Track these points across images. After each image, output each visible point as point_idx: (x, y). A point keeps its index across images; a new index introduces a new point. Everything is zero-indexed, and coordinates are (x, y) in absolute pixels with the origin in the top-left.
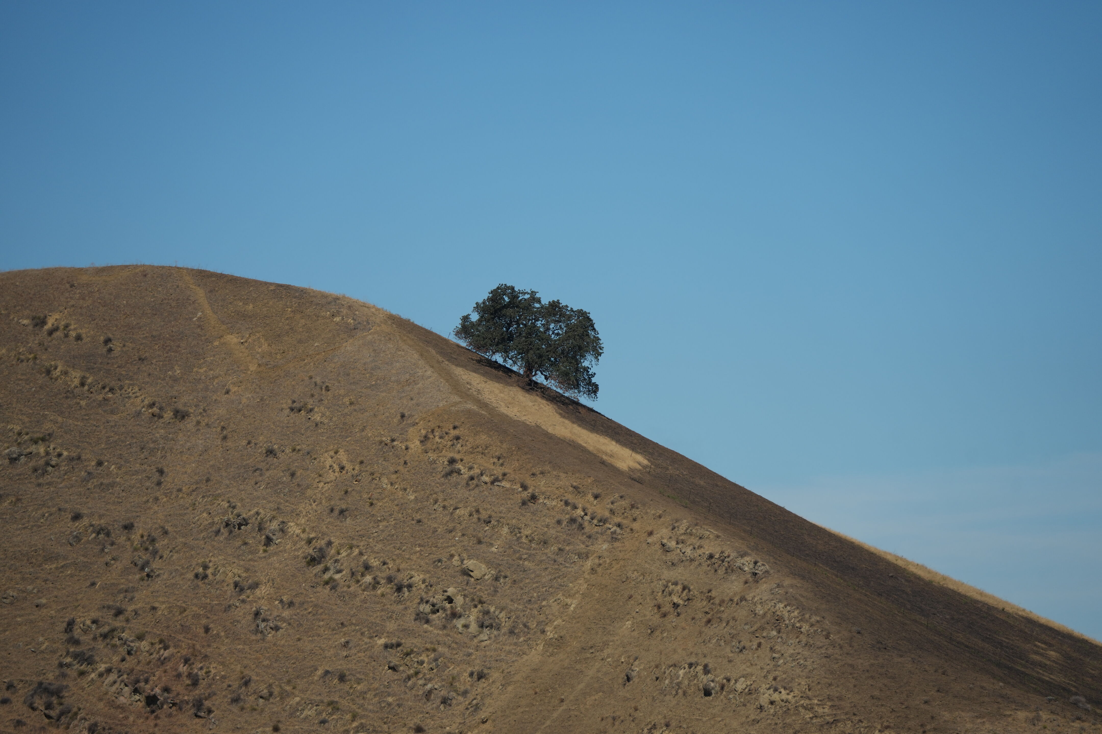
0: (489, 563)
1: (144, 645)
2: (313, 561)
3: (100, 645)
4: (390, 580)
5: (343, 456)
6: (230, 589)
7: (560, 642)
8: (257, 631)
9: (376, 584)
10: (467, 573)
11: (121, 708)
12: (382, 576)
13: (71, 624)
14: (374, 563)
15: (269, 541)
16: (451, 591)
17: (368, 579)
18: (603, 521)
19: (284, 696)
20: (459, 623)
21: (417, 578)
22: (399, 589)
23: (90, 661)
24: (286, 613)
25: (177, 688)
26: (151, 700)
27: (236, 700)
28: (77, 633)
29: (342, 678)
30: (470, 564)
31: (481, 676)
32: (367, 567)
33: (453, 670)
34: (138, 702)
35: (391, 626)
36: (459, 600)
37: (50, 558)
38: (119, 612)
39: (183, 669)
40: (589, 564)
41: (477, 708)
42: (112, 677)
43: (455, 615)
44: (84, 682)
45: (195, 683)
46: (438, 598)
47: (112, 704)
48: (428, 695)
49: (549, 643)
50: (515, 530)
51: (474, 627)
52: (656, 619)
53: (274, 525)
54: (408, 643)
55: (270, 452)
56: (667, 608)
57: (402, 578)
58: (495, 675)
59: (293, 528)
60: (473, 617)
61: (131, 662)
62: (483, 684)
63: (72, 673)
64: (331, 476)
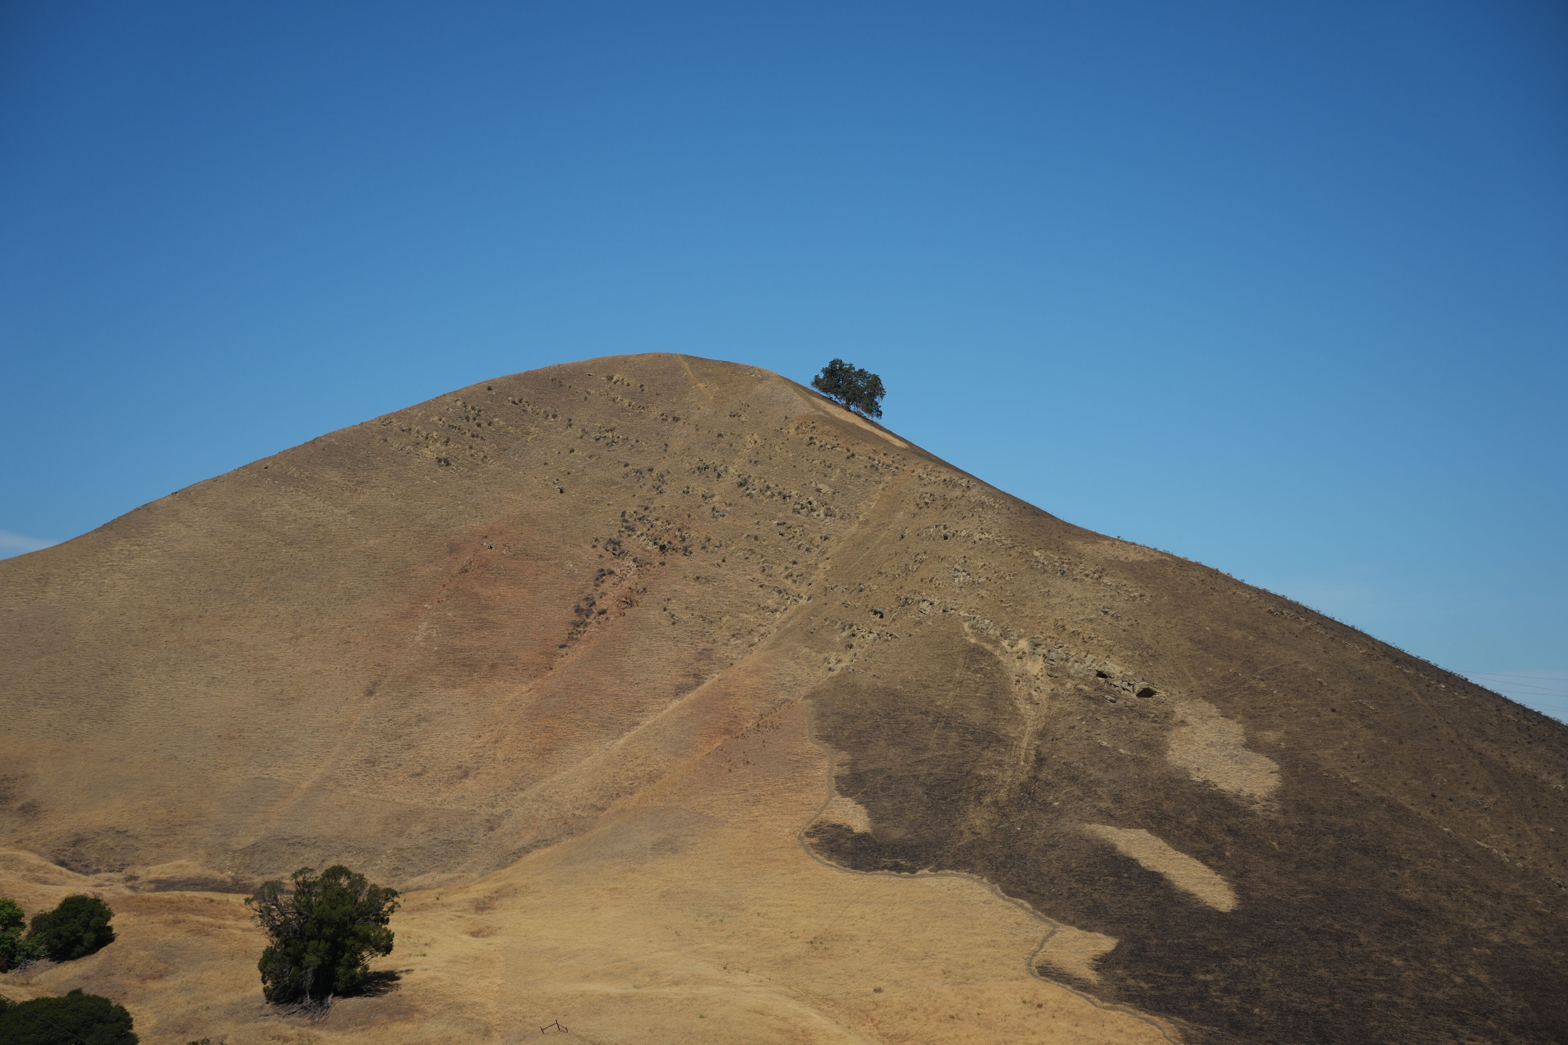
0: (830, 486)
1: (659, 523)
2: (741, 485)
3: (638, 523)
4: (780, 493)
5: (756, 437)
6: (700, 498)
7: (866, 522)
8: (714, 517)
9: (773, 495)
10: (819, 490)
11: (648, 551)
12: (776, 492)
13: (624, 513)
14: (772, 486)
15: (719, 475)
16: (811, 499)
17: (769, 493)
18: (888, 466)
19: (727, 546)
20: (815, 514)
21: (794, 493)
22: (785, 498)
23: (633, 530)
24: (728, 509)
25: (675, 542)
26: (663, 548)
27: (704, 548)
28: (627, 517)
29: (756, 538)
30: (820, 486)
31: (826, 538)
32: (768, 488)
33: (812, 535)
34: (656, 548)
35: (780, 515)
36: (815, 503)
37: (613, 484)
38: (646, 508)
39: (678, 533)
40: (881, 486)
41: (824, 553)
42: (644, 537)
43: (813, 510)
44: (630, 539)
45: (684, 540)
46: (804, 502)
47: (644, 549)
48: (799, 547)
49: (861, 523)
50: (843, 471)
51: (822, 516)
52: (917, 510)
53: (722, 468)
54: (789, 523)
55: (720, 435)
56: (922, 505)
57: (786, 492)
58: (833, 538)
59: (731, 470)
60: (822, 511)
61: (652, 531)
62: (827, 542)
63: (625, 535)
64: (750, 446)
